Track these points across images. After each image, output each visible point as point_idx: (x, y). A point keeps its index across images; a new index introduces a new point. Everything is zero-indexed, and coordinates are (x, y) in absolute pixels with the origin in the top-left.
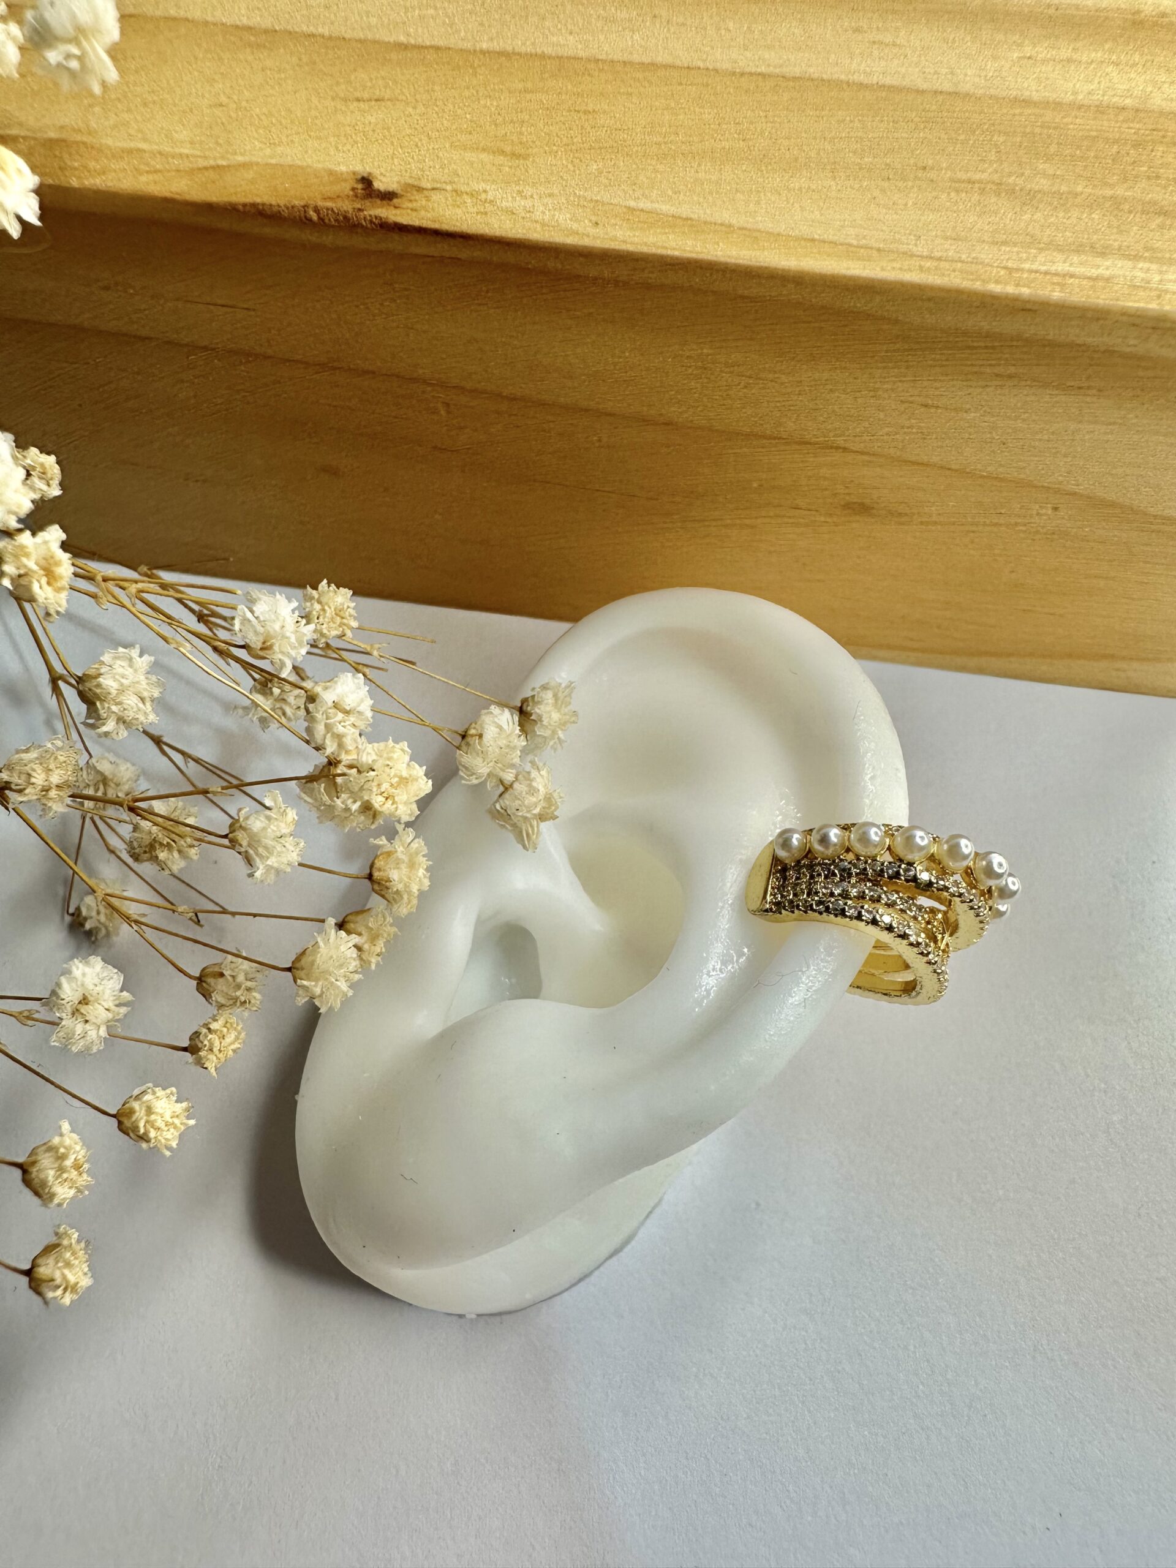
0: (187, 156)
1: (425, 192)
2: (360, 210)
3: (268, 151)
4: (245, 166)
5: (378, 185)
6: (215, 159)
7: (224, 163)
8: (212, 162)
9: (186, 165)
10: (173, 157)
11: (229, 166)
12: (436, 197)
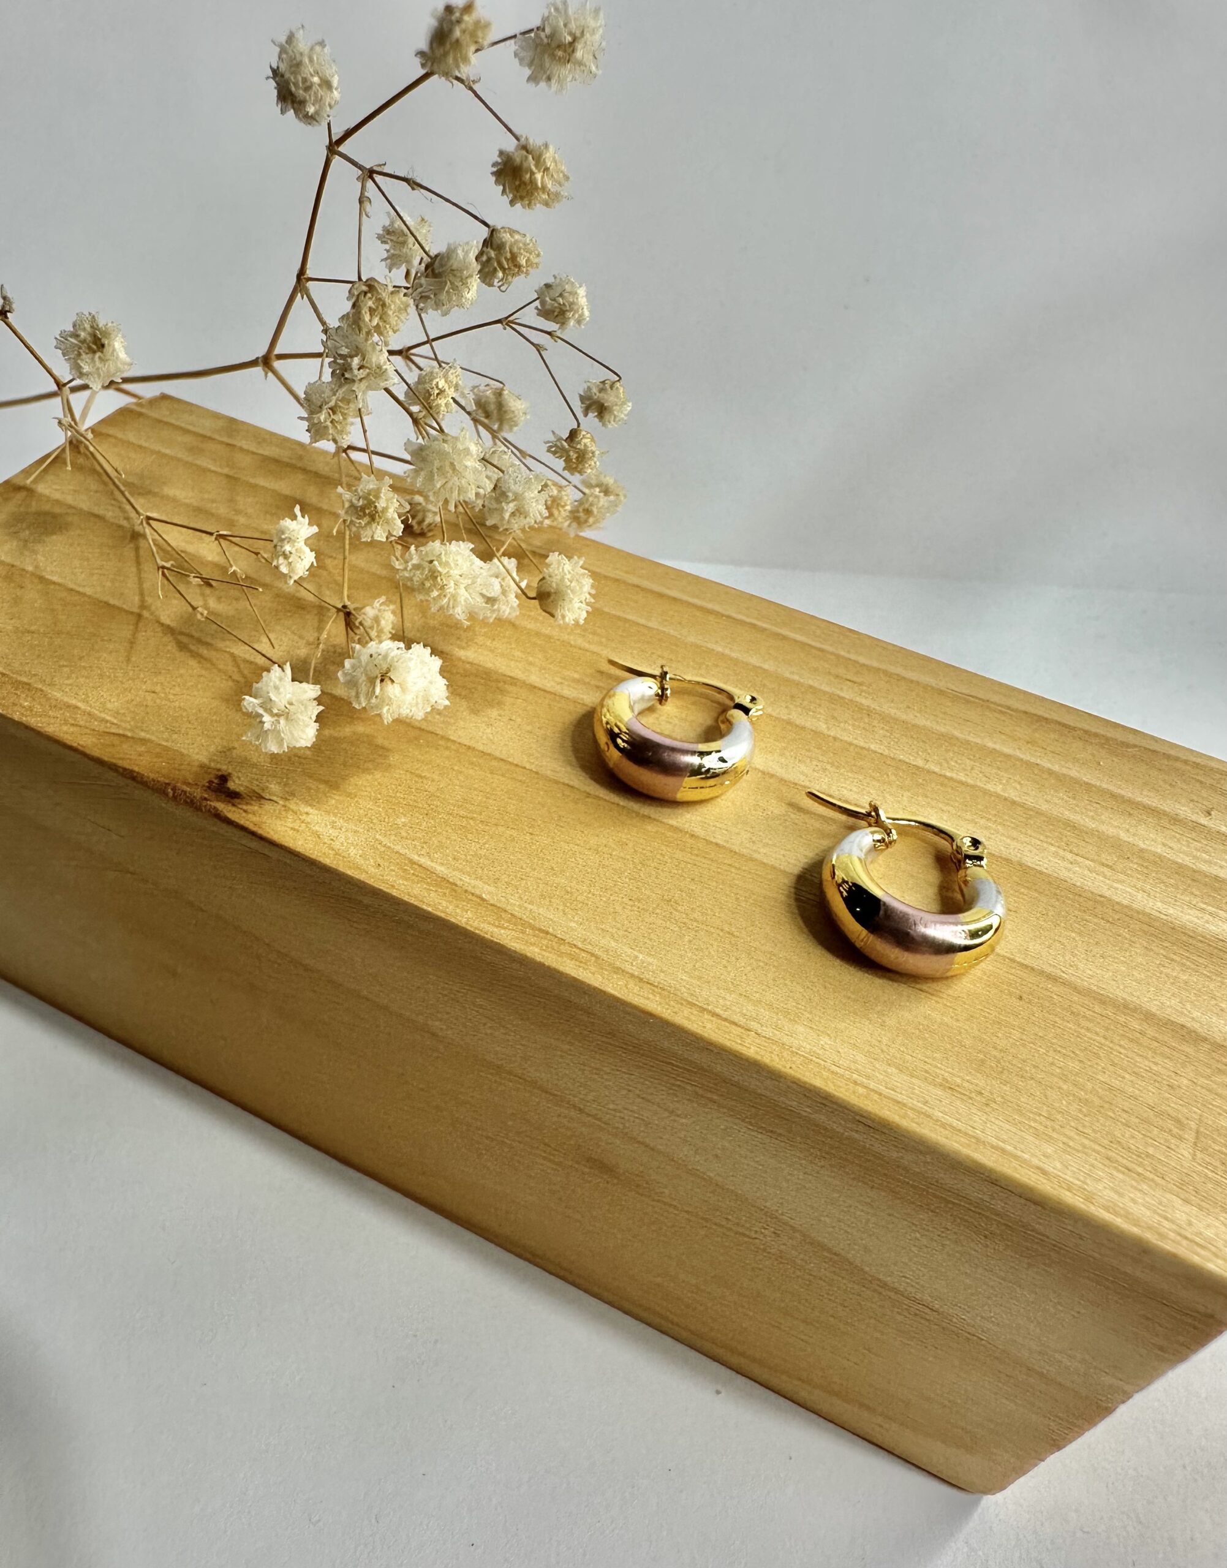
0: (107, 721)
1: (263, 801)
2: (206, 799)
3: (166, 735)
4: (143, 741)
5: (231, 785)
6: (125, 729)
7: (129, 734)
8: (121, 732)
9: (102, 728)
10: (96, 720)
11: (133, 738)
12: (268, 806)
